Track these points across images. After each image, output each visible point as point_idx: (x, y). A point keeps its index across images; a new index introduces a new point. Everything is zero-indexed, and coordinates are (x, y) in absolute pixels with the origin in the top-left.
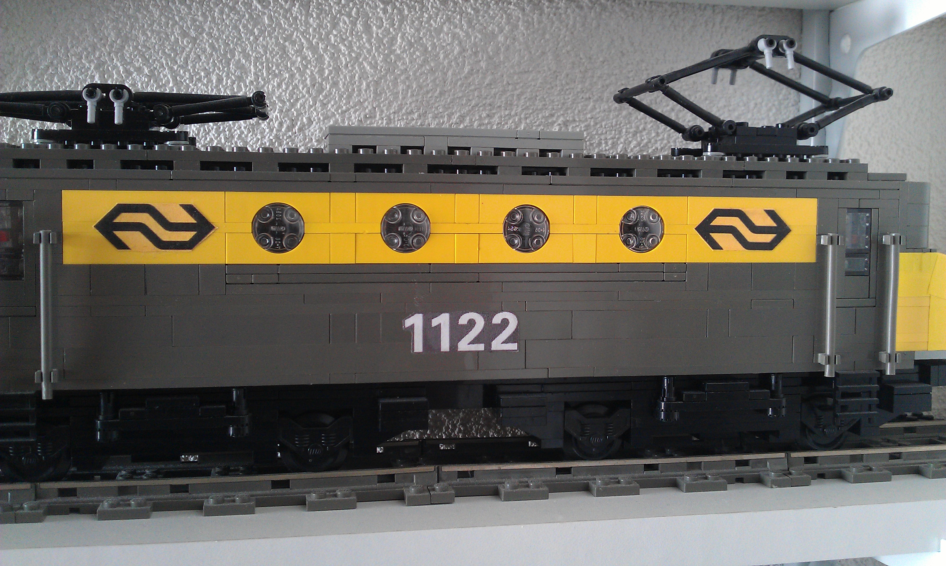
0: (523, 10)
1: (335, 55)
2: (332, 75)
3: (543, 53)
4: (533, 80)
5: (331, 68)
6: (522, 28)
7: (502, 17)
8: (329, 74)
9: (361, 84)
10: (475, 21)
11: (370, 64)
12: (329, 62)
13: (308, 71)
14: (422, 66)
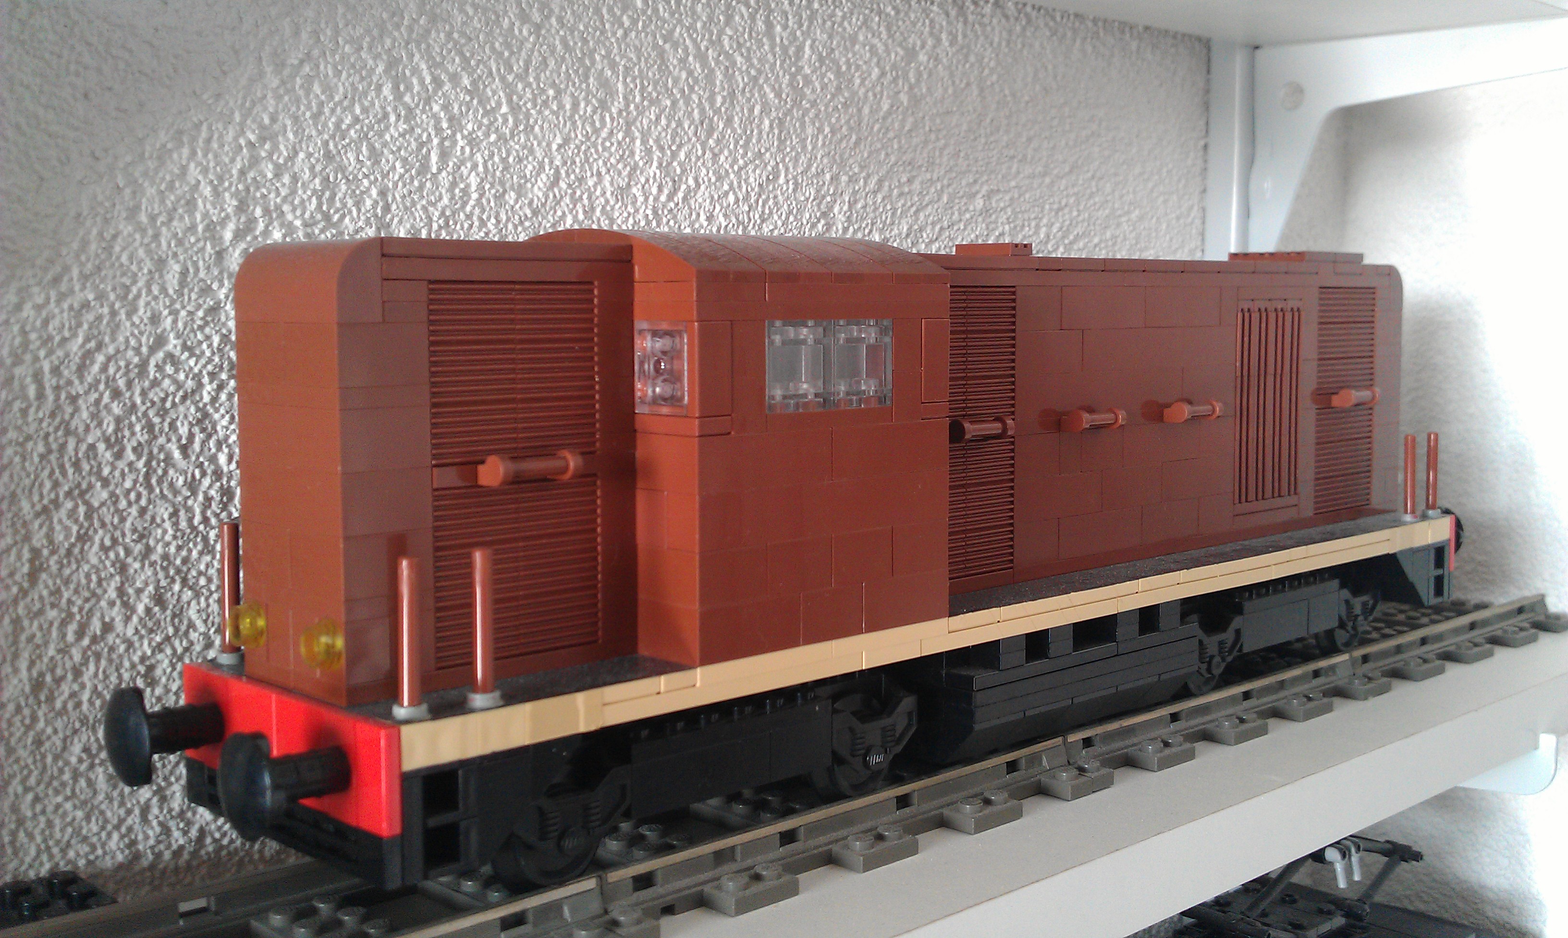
0: (947, 14)
1: (730, 71)
2: (727, 105)
3: (968, 84)
4: (957, 126)
5: (725, 93)
6: (947, 44)
7: (924, 24)
8: (722, 104)
9: (761, 122)
10: (895, 28)
11: (773, 89)
12: (722, 82)
13: (695, 97)
14: (833, 96)
